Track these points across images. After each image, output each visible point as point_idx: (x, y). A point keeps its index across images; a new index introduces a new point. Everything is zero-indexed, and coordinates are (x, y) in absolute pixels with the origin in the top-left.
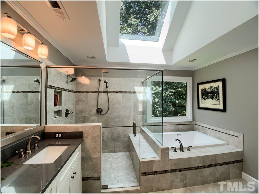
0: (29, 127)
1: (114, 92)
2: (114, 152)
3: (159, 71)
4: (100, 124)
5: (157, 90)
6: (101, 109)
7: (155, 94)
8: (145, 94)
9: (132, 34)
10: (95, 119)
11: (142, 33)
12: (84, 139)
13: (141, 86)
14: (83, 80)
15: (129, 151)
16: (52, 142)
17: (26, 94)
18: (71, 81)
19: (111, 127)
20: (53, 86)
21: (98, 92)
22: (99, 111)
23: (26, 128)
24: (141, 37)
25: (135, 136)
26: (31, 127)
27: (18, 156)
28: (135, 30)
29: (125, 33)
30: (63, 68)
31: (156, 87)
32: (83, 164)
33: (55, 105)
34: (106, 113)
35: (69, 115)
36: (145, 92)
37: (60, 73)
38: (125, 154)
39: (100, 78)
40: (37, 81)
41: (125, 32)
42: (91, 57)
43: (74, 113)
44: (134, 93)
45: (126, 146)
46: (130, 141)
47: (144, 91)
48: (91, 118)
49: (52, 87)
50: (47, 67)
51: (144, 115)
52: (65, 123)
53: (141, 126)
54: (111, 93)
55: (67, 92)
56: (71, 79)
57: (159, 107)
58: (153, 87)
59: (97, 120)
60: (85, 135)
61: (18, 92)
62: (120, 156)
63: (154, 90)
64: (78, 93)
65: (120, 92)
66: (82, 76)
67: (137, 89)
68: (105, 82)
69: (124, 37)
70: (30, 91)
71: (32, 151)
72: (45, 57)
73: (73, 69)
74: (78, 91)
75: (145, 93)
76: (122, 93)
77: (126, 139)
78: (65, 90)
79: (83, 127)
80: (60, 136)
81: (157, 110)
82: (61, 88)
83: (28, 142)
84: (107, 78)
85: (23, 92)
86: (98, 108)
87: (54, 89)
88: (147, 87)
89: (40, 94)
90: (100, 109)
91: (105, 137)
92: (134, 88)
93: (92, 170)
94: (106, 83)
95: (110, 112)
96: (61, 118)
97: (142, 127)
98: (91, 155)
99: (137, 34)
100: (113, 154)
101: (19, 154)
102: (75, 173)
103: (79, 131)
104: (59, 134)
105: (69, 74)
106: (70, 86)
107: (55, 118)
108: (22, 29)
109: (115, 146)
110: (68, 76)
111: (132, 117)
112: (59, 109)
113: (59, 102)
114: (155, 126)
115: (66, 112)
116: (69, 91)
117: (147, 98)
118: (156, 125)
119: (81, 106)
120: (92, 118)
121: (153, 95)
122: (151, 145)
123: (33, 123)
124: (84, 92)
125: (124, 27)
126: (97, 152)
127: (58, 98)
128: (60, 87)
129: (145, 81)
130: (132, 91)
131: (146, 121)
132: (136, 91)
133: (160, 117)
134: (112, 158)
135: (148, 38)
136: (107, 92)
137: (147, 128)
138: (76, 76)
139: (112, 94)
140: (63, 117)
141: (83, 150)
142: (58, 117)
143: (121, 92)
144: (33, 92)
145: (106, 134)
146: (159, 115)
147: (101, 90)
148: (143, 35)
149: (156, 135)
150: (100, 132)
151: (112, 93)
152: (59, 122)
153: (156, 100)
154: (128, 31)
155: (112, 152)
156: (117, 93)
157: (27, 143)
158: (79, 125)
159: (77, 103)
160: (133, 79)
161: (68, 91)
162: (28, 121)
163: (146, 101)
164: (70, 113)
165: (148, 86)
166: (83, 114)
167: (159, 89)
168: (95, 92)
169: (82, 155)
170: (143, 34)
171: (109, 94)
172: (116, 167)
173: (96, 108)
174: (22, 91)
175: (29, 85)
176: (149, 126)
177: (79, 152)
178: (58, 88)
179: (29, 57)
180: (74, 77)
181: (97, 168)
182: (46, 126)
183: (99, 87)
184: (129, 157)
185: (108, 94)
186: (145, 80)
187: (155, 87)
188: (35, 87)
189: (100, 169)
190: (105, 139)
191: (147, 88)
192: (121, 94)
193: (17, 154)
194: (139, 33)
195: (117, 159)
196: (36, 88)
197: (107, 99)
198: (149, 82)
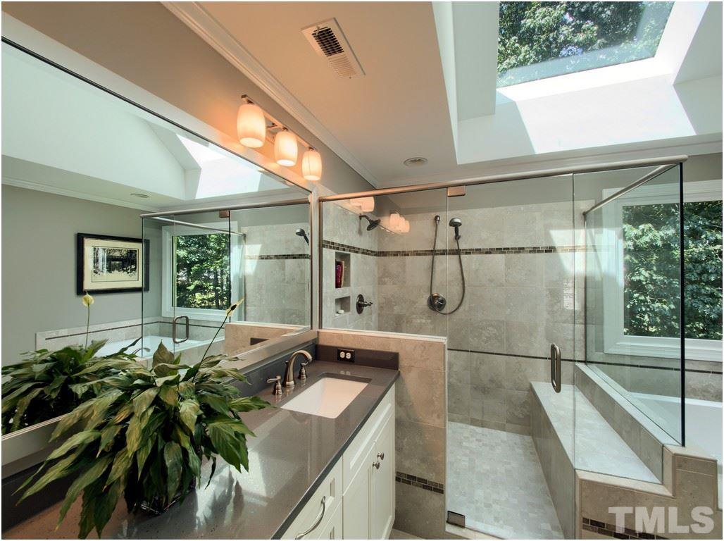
0: (291, 331)
1: (478, 251)
2: (482, 424)
3: (662, 167)
4: (443, 340)
5: (646, 239)
6: (440, 299)
7: (638, 253)
8: (593, 253)
9: (537, 62)
10: (424, 323)
11: (574, 49)
12: (402, 372)
13: (579, 229)
14: (396, 223)
15: (530, 434)
16: (333, 368)
17: (282, 260)
18: (369, 229)
19: (471, 351)
20: (333, 243)
21: (434, 253)
22: (436, 304)
23: (285, 331)
24: (572, 63)
25: (558, 389)
26: (295, 330)
27: (272, 390)
28: (547, 46)
29: (512, 67)
30: (351, 200)
31: (642, 227)
32: (398, 438)
33: (338, 285)
34: (455, 311)
35: (365, 309)
36: (594, 246)
37: (345, 211)
38: (517, 438)
39: (438, 214)
40: (302, 233)
41: (509, 64)
42: (415, 161)
43: (375, 306)
44: (550, 250)
45: (521, 416)
46: (534, 403)
47: (590, 244)
48: (414, 320)
49: (331, 245)
50: (321, 201)
51: (588, 326)
52: (356, 327)
53: (579, 361)
54: (470, 253)
55: (359, 255)
56: (368, 223)
57: (653, 302)
58: (627, 227)
59: (432, 327)
60: (403, 362)
61: (268, 257)
62: (502, 441)
63: (630, 239)
64: (383, 256)
65: (497, 249)
66: (391, 213)
67: (560, 237)
68: (453, 224)
69: (508, 80)
70: (289, 255)
71: (295, 383)
72: (317, 178)
73: (372, 198)
74: (383, 252)
75: (595, 250)
76: (505, 253)
77: (523, 395)
78: (356, 250)
79: (399, 341)
80: (349, 356)
81: (645, 312)
82: (348, 247)
83: (290, 361)
84: (458, 211)
85: (277, 257)
86: (432, 295)
87: (334, 248)
88: (605, 230)
89: (309, 261)
90: (438, 297)
91: (455, 376)
92: (548, 236)
93: (424, 460)
94: (455, 225)
95: (467, 309)
96: (348, 314)
97: (581, 366)
98: (420, 417)
99: (557, 55)
100: (479, 430)
101: (274, 384)
102: (382, 457)
103: (390, 351)
104: (346, 352)
105: (365, 211)
106: (366, 242)
107: (338, 315)
108: (273, 124)
109: (483, 408)
110: (361, 217)
111: (541, 330)
112: (345, 295)
113: (345, 280)
114: (641, 367)
115: (359, 301)
116: (365, 252)
117: (604, 266)
118: (642, 364)
119: (390, 289)
120: (419, 321)
121: (628, 257)
122: (624, 433)
123: (295, 324)
124: (396, 254)
125: (506, 49)
126: (436, 415)
127: (342, 267)
128: (345, 243)
129: (593, 208)
130: (542, 244)
131: (600, 347)
132: (557, 244)
133: (659, 335)
134: (477, 440)
135: (601, 57)
136: (457, 252)
137: (603, 371)
138: (377, 216)
139: (474, 257)
140: (353, 314)
141: (399, 402)
142: (342, 311)
143: (501, 251)
144: (294, 257)
145: (455, 369)
146: (652, 329)
147: (440, 246)
148: (580, 50)
149: (642, 401)
150: (444, 360)
151: (473, 253)
152: (344, 325)
153: (640, 274)
154: (521, 57)
155: (474, 422)
156: (490, 253)
157: (288, 365)
158: (390, 336)
159: (381, 282)
160: (546, 206)
161: (363, 253)
162: (285, 316)
163: (598, 278)
164: (366, 305)
165: (609, 226)
166: (395, 308)
167: (655, 232)
168: (425, 253)
169: (396, 414)
170: (581, 47)
171: (464, 258)
172: (488, 471)
173: (428, 296)
174: (275, 256)
175: (287, 241)
176: (612, 364)
177: (390, 405)
178: (342, 245)
179: (287, 182)
180: (374, 218)
181: (435, 459)
182: (320, 331)
183: (435, 239)
184: (531, 453)
185: (462, 256)
186: (594, 205)
187: (636, 226)
188: (298, 245)
189: (444, 463)
190: (455, 381)
191: (602, 232)
192: (503, 255)
193: (271, 384)
194: (563, 52)
195: (492, 448)
196: (299, 248)
197: (459, 271)
198: (614, 209)
